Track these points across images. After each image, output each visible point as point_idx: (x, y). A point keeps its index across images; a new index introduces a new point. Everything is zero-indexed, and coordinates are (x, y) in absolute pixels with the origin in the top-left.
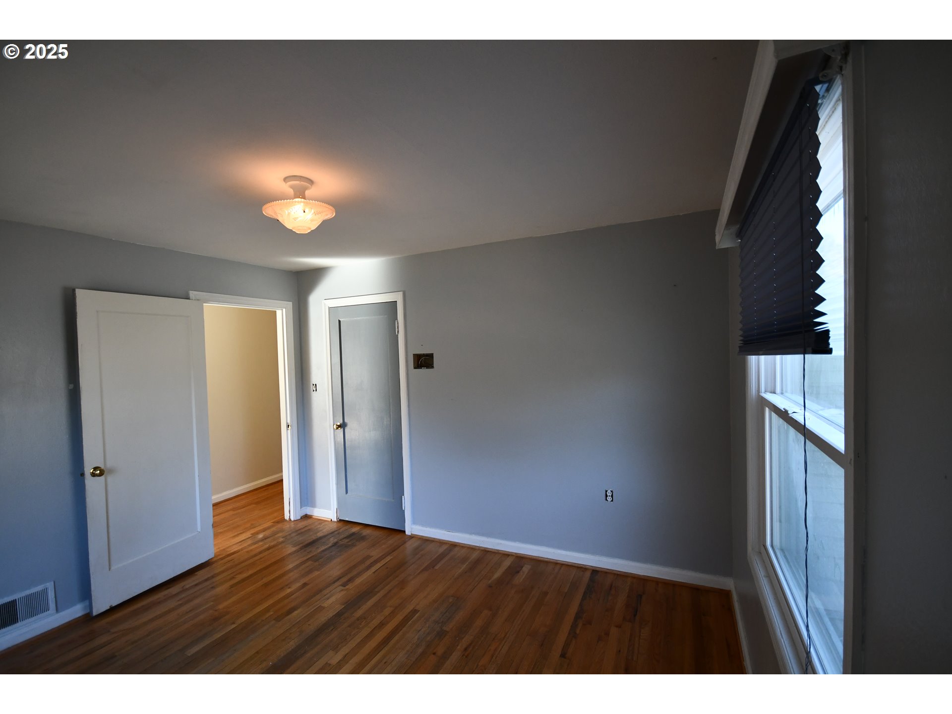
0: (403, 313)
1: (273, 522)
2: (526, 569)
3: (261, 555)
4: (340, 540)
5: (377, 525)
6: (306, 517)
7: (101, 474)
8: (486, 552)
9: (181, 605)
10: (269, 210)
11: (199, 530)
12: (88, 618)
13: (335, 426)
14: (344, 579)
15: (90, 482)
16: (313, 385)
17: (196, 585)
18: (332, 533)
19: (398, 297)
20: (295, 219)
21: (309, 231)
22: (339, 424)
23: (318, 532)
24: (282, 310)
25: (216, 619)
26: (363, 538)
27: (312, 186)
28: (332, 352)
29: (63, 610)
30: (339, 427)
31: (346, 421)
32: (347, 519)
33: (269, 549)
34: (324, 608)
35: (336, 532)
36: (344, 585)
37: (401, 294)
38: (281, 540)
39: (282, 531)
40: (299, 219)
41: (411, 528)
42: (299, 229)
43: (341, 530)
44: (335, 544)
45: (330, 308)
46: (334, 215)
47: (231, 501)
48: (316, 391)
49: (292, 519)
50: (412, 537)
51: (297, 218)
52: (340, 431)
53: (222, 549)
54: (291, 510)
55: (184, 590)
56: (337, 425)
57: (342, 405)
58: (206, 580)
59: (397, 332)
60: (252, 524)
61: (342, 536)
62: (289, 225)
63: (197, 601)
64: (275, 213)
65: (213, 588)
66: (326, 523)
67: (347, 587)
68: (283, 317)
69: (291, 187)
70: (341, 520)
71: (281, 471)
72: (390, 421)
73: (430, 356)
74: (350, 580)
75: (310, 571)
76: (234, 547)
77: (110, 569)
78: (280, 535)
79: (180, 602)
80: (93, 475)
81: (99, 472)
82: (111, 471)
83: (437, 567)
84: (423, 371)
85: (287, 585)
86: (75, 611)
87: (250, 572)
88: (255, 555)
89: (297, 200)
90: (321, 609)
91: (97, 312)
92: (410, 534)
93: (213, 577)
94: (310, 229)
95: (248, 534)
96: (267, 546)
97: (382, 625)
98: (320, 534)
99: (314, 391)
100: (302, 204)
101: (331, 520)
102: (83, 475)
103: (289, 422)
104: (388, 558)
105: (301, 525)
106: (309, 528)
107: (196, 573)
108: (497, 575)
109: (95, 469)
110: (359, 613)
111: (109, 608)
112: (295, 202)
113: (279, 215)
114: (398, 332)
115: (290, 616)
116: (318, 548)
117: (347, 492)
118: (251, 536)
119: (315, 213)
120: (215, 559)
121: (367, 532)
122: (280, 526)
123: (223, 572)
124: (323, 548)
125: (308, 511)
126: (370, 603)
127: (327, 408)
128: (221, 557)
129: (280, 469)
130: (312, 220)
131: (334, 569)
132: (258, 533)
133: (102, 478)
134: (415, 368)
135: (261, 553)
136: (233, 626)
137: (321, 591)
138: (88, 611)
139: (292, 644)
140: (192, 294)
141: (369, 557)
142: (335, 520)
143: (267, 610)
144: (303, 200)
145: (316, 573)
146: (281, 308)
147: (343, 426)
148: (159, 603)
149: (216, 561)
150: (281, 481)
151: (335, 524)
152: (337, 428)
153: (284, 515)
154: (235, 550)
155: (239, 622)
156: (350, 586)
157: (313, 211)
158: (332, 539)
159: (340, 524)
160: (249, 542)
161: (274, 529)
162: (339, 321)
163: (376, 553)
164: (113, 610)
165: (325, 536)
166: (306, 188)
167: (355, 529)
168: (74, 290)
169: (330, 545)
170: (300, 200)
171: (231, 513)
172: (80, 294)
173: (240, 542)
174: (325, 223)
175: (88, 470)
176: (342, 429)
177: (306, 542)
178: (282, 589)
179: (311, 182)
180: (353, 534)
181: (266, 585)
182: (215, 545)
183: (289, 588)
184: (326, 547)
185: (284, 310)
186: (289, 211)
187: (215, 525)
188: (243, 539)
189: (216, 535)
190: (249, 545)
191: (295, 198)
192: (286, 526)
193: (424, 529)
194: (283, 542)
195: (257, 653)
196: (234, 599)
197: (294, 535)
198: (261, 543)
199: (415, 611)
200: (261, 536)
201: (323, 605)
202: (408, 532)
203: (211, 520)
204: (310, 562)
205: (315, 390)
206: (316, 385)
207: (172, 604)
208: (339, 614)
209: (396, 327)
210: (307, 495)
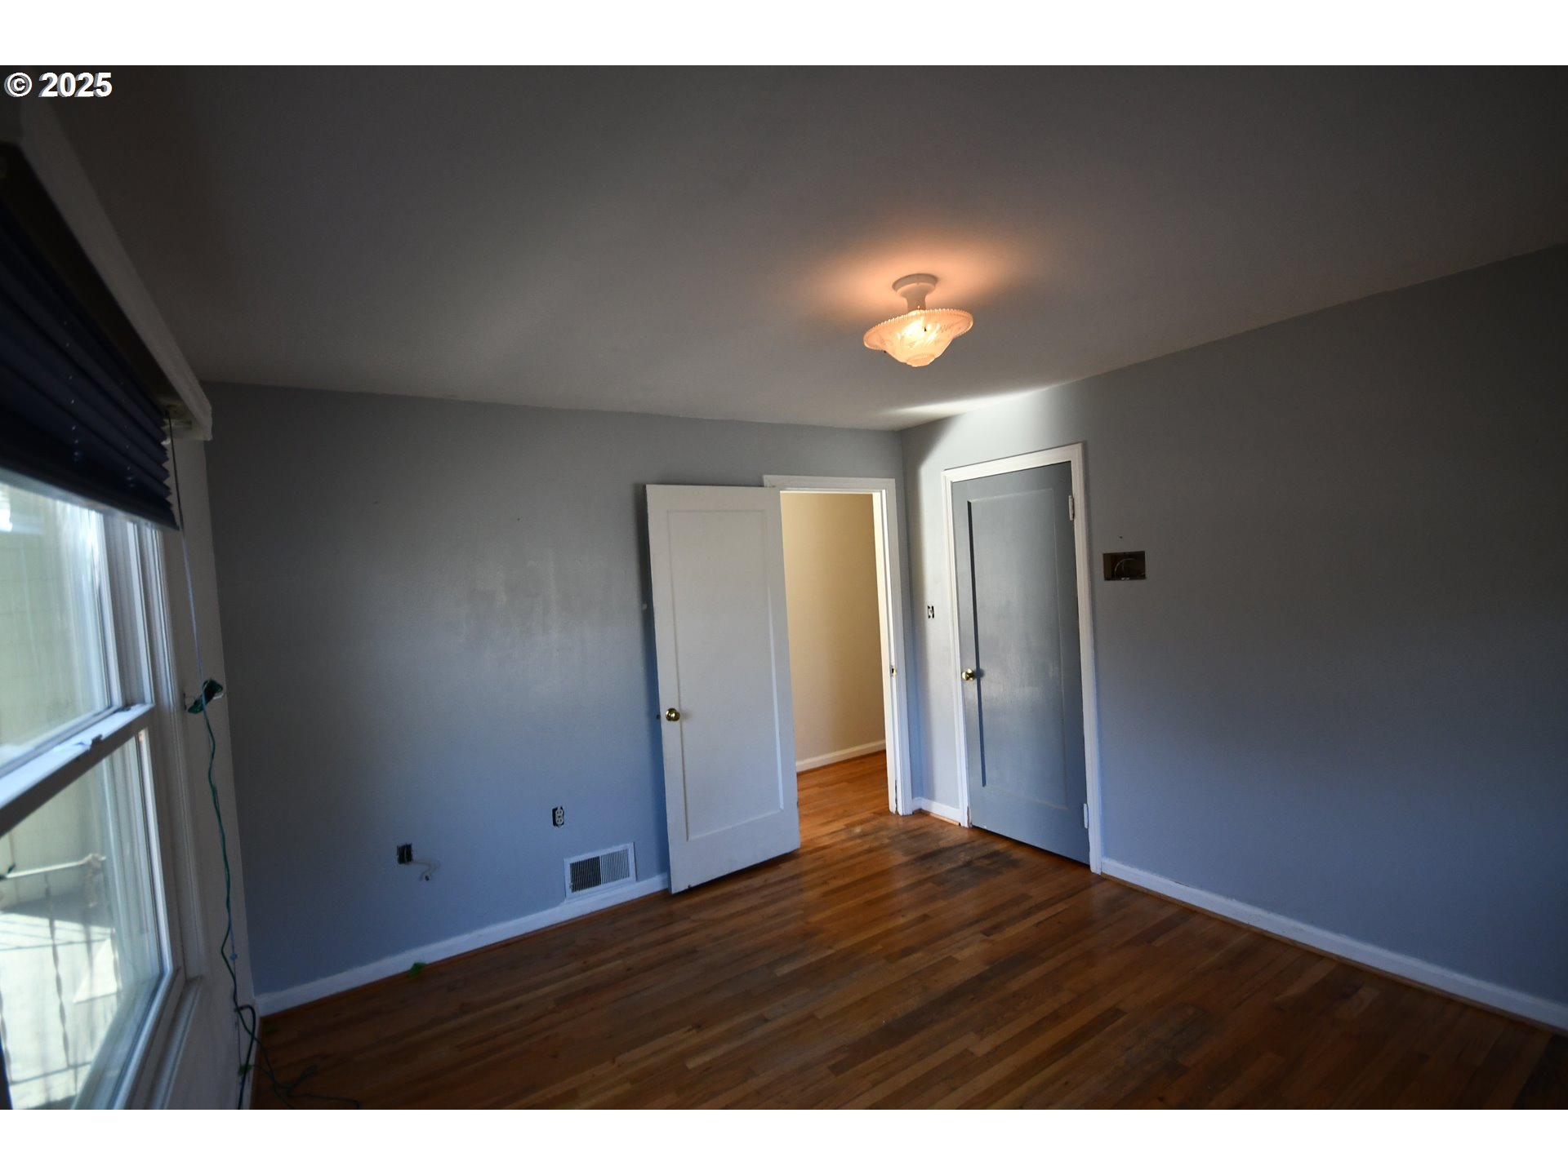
0: (1082, 482)
1: (874, 813)
2: (1368, 994)
3: (861, 859)
4: (976, 859)
5: (1037, 845)
6: (920, 813)
7: (676, 719)
8: (1264, 940)
9: (766, 904)
10: (872, 340)
11: (782, 807)
12: (666, 895)
13: (964, 674)
14: (986, 924)
15: (666, 725)
16: (929, 607)
17: (781, 882)
18: (964, 844)
19: (1073, 455)
20: (911, 344)
21: (932, 361)
22: (970, 671)
23: (941, 839)
24: (881, 492)
25: (807, 935)
26: (1014, 864)
27: (935, 285)
28: (957, 554)
29: (643, 879)
30: (970, 677)
31: (981, 667)
32: (985, 827)
33: (870, 850)
34: (957, 961)
35: (968, 846)
36: (987, 932)
37: (1078, 449)
38: (887, 841)
39: (886, 828)
40: (916, 344)
41: (1098, 862)
42: (917, 360)
43: (976, 844)
44: (968, 864)
45: (952, 483)
46: (972, 324)
47: (816, 773)
48: (933, 616)
49: (901, 813)
50: (1103, 878)
51: (915, 342)
52: (973, 683)
53: (809, 838)
54: (899, 800)
55: (766, 886)
56: (967, 673)
57: (974, 640)
58: (793, 878)
59: (1071, 516)
60: (845, 811)
61: (978, 854)
62: (901, 357)
63: (783, 904)
64: (882, 341)
65: (801, 891)
66: (952, 828)
67: (991, 938)
68: (882, 503)
69: (904, 295)
70: (974, 828)
71: (883, 736)
72: (1060, 671)
73: (1139, 557)
74: (997, 928)
75: (932, 898)
76: (824, 839)
77: (687, 839)
78: (884, 833)
79: (763, 901)
80: (669, 718)
81: (675, 716)
82: (687, 716)
83: (1158, 943)
84: (1123, 585)
85: (899, 911)
86: (652, 885)
87: (847, 880)
88: (852, 857)
89: (914, 313)
90: (951, 961)
91: (668, 512)
92: (1098, 872)
93: (800, 875)
94: (934, 356)
95: (839, 825)
96: (867, 846)
97: (1055, 1017)
98: (943, 844)
99: (929, 617)
100: (922, 318)
101: (960, 824)
102: (658, 717)
103: (893, 664)
104: (1060, 907)
105: (915, 823)
106: (925, 830)
107: (780, 865)
108: (1295, 990)
109: (671, 711)
110: (1015, 985)
111: (687, 888)
112: (912, 317)
113: (887, 343)
114: (1074, 515)
115: (905, 960)
116: (940, 864)
117: (984, 784)
118: (843, 827)
119: (942, 330)
120: (801, 851)
121: (1018, 854)
122: (883, 819)
123: (813, 871)
124: (948, 866)
125: (923, 804)
126: (1033, 974)
127: (952, 647)
128: (808, 849)
129: (881, 734)
130: (937, 342)
131: (967, 903)
132: (853, 825)
133: (677, 723)
134: (1107, 579)
135: (859, 854)
136: (830, 952)
137: (950, 933)
138: (667, 886)
139: (912, 1003)
140: (767, 479)
141: (1024, 897)
142: (966, 825)
143: (873, 941)
144: (922, 311)
145: (941, 904)
146: (880, 489)
147: (977, 675)
148: (739, 895)
149: (803, 854)
150: (882, 753)
151: (966, 831)
152: (968, 679)
153: (888, 804)
154: (826, 843)
155: (838, 947)
156: (997, 937)
157: (938, 327)
158: (962, 855)
159: (974, 834)
160: (843, 836)
161: (875, 823)
162: (969, 504)
163: (1037, 893)
164: (691, 891)
165: (951, 848)
166: (926, 292)
167: (1000, 846)
168: (644, 487)
169: (960, 863)
170: (917, 312)
171: (817, 790)
172: (651, 490)
173: (832, 833)
174: (956, 342)
175: (664, 713)
176: (976, 681)
177: (923, 852)
178: (892, 915)
179: (933, 279)
180: (996, 854)
181: (870, 904)
182: (801, 831)
183: (903, 916)
184: (954, 866)
185: (884, 491)
186: (903, 334)
187: (800, 804)
188: (835, 830)
189: (802, 817)
190: (844, 841)
191: (910, 311)
192: (892, 822)
193: (1127, 868)
194: (887, 846)
195: (864, 1000)
196: (828, 913)
197: (903, 837)
198: (859, 841)
199: (1116, 1012)
200: (858, 830)
201: (954, 956)
202: (1095, 868)
203: (794, 796)
204: (930, 885)
205: (931, 615)
206: (933, 607)
207: (754, 900)
208: (981, 978)
209: (1070, 508)
210: (921, 780)
